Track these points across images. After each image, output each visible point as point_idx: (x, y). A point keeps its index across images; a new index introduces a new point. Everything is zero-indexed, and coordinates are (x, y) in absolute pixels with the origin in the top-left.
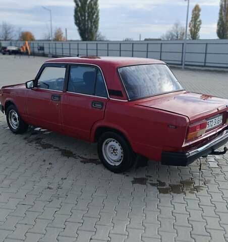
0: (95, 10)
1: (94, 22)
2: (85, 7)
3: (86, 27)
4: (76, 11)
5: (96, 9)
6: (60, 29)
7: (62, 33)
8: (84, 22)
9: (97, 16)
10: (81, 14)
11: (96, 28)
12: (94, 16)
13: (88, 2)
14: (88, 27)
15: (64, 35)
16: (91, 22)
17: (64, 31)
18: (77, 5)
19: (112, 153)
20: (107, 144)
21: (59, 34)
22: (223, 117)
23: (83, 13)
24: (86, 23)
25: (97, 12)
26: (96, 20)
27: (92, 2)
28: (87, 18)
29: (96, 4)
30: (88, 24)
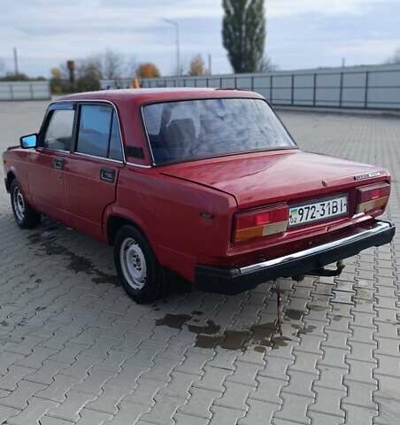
0: (258, 19)
1: (257, 40)
2: (241, 15)
3: (243, 49)
4: (225, 24)
5: (261, 16)
6: (199, 56)
7: (203, 64)
8: (238, 41)
9: (262, 30)
10: (234, 28)
11: (261, 50)
12: (258, 31)
13: (247, 6)
14: (246, 50)
15: (206, 66)
16: (251, 40)
17: (205, 59)
18: (228, 12)
19: (135, 266)
20: (127, 248)
21: (198, 64)
22: (349, 200)
23: (237, 26)
24: (243, 43)
25: (261, 23)
26: (261, 36)
27: (255, 6)
28: (244, 35)
29: (260, 7)
30: (245, 45)
